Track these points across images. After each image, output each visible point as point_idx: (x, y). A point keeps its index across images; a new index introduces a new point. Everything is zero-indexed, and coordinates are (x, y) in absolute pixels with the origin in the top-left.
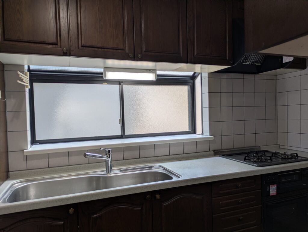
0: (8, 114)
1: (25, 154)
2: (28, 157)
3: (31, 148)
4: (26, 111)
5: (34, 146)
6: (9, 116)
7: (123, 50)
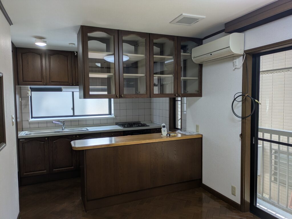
0: (22, 106)
1: (29, 122)
2: (30, 123)
3: (31, 120)
4: (29, 105)
5: (32, 119)
6: (23, 107)
7: (68, 82)
